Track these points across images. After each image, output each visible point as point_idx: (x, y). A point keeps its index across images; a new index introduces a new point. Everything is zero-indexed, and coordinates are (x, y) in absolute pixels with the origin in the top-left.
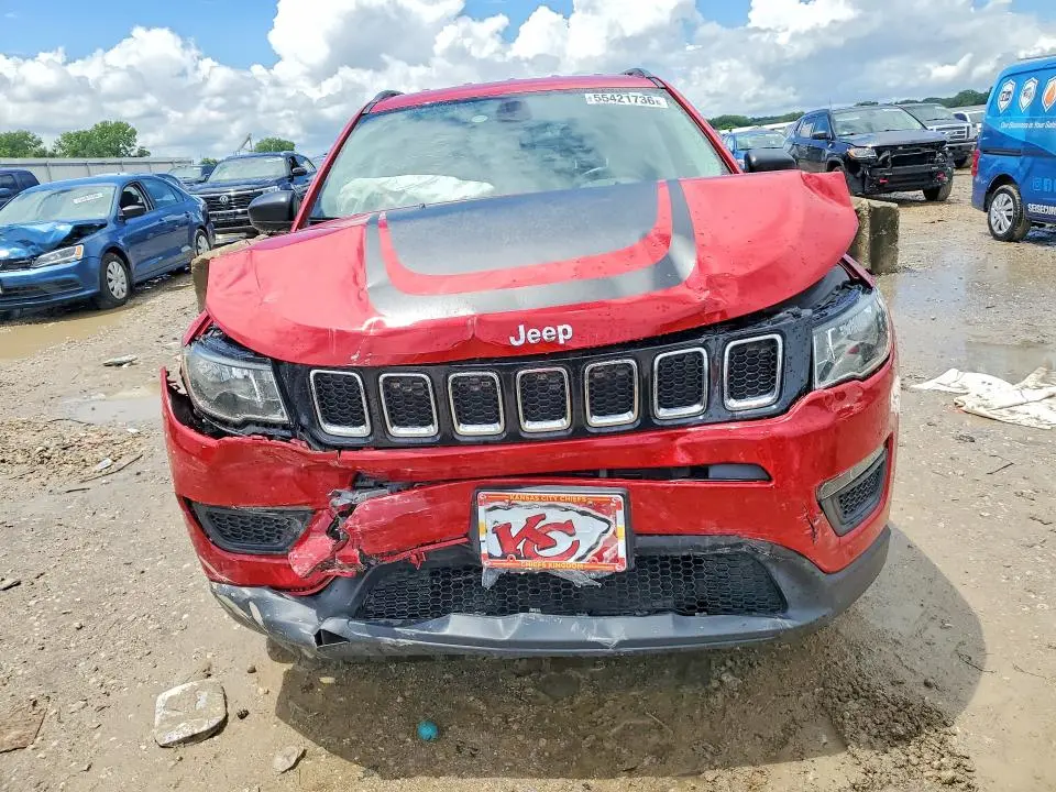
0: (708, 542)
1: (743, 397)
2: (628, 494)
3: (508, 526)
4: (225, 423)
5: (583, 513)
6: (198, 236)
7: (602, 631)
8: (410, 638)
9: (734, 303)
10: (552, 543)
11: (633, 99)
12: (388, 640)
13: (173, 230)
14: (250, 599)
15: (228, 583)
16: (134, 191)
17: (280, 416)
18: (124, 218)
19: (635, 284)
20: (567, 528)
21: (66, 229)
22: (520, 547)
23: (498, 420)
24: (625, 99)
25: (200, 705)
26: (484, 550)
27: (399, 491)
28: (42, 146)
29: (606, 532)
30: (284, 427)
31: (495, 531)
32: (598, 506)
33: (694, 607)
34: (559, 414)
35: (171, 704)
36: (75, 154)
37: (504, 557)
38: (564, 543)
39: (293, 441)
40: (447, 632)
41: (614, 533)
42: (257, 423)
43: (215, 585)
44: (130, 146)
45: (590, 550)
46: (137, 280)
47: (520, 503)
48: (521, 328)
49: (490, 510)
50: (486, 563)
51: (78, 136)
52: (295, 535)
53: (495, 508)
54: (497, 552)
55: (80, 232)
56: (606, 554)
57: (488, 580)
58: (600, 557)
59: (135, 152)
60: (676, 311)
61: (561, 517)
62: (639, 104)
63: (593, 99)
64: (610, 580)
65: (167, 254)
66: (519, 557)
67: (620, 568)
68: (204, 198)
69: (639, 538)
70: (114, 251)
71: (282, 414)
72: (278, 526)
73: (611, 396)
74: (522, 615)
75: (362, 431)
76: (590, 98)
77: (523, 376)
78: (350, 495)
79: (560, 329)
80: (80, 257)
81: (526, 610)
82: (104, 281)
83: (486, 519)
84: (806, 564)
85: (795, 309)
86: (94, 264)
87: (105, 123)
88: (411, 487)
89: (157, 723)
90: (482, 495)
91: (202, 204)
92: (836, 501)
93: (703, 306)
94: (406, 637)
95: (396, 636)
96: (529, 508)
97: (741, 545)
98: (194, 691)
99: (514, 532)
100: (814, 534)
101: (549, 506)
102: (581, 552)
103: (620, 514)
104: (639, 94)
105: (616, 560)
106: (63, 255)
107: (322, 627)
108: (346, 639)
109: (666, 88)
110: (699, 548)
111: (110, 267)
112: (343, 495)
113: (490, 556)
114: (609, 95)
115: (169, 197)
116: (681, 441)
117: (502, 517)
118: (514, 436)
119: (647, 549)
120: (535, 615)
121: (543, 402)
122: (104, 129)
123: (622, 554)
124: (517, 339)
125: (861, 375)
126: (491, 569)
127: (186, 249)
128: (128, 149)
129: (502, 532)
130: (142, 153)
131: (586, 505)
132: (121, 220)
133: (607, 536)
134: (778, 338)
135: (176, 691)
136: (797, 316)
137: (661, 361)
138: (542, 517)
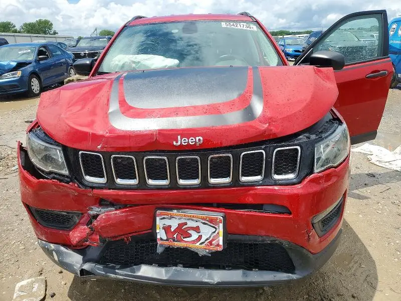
0: (260, 239)
1: (281, 174)
2: (225, 216)
3: (170, 227)
4: (43, 171)
5: (204, 224)
6: (70, 69)
7: (210, 277)
8: (123, 275)
9: (279, 130)
10: (190, 236)
11: (242, 26)
12: (113, 276)
13: (61, 66)
14: (53, 250)
15: (45, 241)
16: (44, 50)
17: (65, 172)
18: (39, 61)
19: (234, 119)
20: (197, 229)
21: (14, 64)
22: (175, 236)
23: (167, 178)
24: (238, 26)
25: (34, 290)
26: (158, 237)
27: (120, 208)
28: (15, 28)
29: (214, 232)
30: (67, 177)
31: (164, 228)
32: (211, 221)
33: (253, 265)
34: (195, 177)
35: (22, 289)
36: (28, 32)
37: (167, 240)
38: (195, 236)
39: (71, 183)
40: (139, 274)
41: (218, 233)
42: (56, 174)
43: (40, 241)
44: (50, 29)
45: (207, 239)
46: (44, 86)
47: (176, 217)
48: (179, 137)
49: (161, 219)
50: (159, 242)
51: (30, 24)
52: (75, 222)
53: (164, 218)
54: (165, 237)
55: (20, 65)
56: (213, 242)
57: (160, 250)
58: (211, 243)
59: (52, 32)
60: (252, 133)
61: (194, 224)
62: (244, 28)
63: (225, 25)
64: (215, 254)
65: (57, 76)
66: (174, 241)
67: (220, 249)
68: (73, 54)
69: (229, 235)
70: (34, 74)
71: (66, 171)
72: (67, 218)
73: (220, 169)
74: (174, 268)
75: (102, 181)
76: (224, 25)
77: (179, 159)
78: (97, 209)
79: (197, 138)
80: (20, 76)
81: (176, 265)
82: (30, 86)
83: (160, 223)
84: (305, 250)
85: (307, 135)
86: (26, 79)
87: (40, 20)
88: (125, 207)
89: (14, 297)
90: (158, 212)
91: (73, 56)
92: (320, 223)
93: (265, 131)
94: (121, 275)
95: (116, 273)
96: (180, 219)
97: (275, 241)
98: (33, 283)
99: (172, 230)
100: (309, 239)
101: (189, 219)
102: (203, 240)
103: (221, 225)
104: (245, 24)
105: (218, 245)
106: (13, 74)
107: (83, 268)
108: (93, 274)
109: (257, 22)
110: (256, 241)
111: (32, 80)
112: (94, 209)
113: (161, 239)
114: (232, 24)
115: (59, 53)
116: (251, 192)
117: (167, 222)
118: (174, 186)
119: (233, 240)
120: (180, 268)
121: (188, 171)
122: (40, 22)
123: (221, 243)
124: (177, 142)
125: (335, 165)
126: (161, 245)
127: (66, 74)
128: (50, 31)
129: (167, 229)
130: (55, 33)
131: (205, 220)
132: (37, 61)
133: (215, 234)
134: (298, 148)
135: (24, 283)
136: (308, 138)
137: (243, 155)
138: (186, 224)
